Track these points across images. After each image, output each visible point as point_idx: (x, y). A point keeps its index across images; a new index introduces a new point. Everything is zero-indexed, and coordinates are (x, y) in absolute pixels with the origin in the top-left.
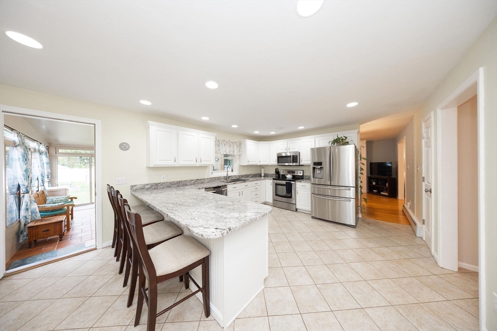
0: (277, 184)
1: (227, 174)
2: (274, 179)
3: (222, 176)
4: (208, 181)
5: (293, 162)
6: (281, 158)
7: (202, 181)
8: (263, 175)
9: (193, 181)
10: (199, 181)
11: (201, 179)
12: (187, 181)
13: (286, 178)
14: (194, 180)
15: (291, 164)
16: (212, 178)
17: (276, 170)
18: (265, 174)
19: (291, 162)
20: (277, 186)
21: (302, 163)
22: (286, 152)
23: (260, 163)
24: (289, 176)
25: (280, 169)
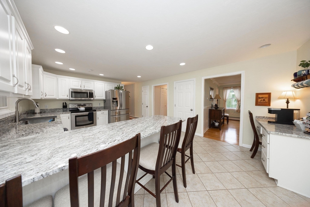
5: (89, 97)
13: (80, 110)
15: (87, 99)
17: (63, 104)
18: (40, 110)
19: (87, 97)
20: (77, 118)
21: (95, 98)
22: (81, 88)
23: (45, 97)
24: (82, 109)
25: (68, 103)
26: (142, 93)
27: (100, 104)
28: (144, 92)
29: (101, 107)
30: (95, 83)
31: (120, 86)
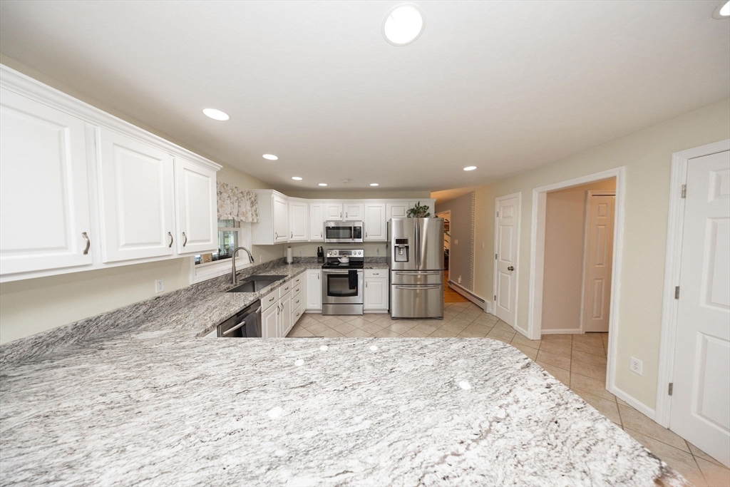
0: (329, 276)
1: (234, 267)
2: (323, 268)
3: (221, 274)
4: (189, 294)
5: (354, 238)
6: (331, 231)
7: (171, 300)
8: (290, 260)
9: (144, 308)
10: (162, 303)
11: (169, 296)
12: (119, 311)
13: (340, 262)
14: (145, 303)
15: (350, 240)
16: (198, 285)
17: (319, 250)
18: (293, 258)
19: (351, 237)
20: (330, 279)
21: (367, 239)
22: (341, 219)
23: (291, 239)
24: (344, 260)
25: (325, 248)
26: (497, 219)
27: (378, 251)
28: (501, 216)
29: (381, 258)
30: (367, 205)
31: (422, 205)
